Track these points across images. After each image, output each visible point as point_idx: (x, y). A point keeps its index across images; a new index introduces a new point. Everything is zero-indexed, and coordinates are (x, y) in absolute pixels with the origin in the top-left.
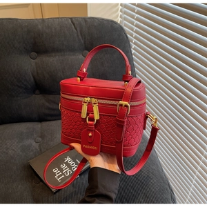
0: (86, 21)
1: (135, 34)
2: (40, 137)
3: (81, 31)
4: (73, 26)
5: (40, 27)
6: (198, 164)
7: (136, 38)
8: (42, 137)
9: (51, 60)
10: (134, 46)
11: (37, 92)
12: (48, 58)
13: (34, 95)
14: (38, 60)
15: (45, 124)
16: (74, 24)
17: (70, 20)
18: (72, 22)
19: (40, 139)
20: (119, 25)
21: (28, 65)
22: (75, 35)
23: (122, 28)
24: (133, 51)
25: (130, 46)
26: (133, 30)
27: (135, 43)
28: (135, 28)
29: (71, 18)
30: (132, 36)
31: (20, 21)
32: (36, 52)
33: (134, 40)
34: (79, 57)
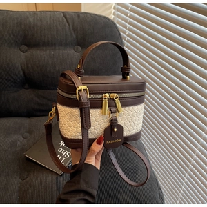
0: (78, 16)
1: (128, 32)
2: (29, 132)
3: (73, 26)
4: (65, 20)
5: (31, 19)
7: (129, 36)
9: (41, 54)
10: (126, 44)
11: (26, 86)
12: (38, 52)
14: (28, 53)
15: (34, 119)
16: (66, 18)
17: (62, 14)
18: (65, 16)
19: (28, 135)
20: (112, 21)
21: (18, 58)
22: (68, 29)
23: (115, 25)
27: (128, 41)
28: (129, 26)
29: (63, 13)
30: (125, 34)
31: (11, 13)
32: (27, 46)
33: (127, 38)
34: (71, 51)
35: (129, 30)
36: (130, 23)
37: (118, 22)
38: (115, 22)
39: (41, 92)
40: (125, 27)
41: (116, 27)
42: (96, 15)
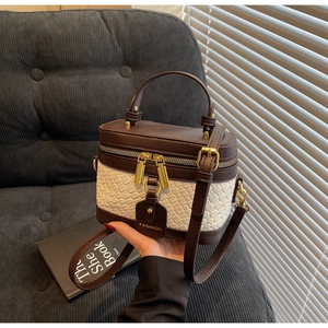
0: (126, 16)
1: (210, 40)
2: (50, 211)
3: (117, 33)
4: (103, 24)
5: (47, 24)
6: (316, 265)
7: (211, 46)
8: (53, 210)
9: (66, 82)
10: (208, 59)
11: (44, 135)
12: (61, 79)
13: (39, 141)
14: (45, 82)
15: (58, 189)
16: (105, 21)
17: (98, 14)
18: (103, 18)
19: (50, 215)
20: (183, 23)
21: (29, 90)
22: (108, 39)
23: (187, 28)
24: (207, 69)
25: (201, 60)
26: (206, 33)
27: (210, 55)
28: (211, 29)
29: (100, 11)
30: (205, 43)
31: (14, 16)
32: (42, 69)
33: (209, 50)
34: (115, 76)
35: (212, 36)
36: (213, 25)
37: (193, 24)
38: (188, 24)
39: (68, 145)
40: (205, 32)
41: (190, 32)
42: (155, 13)
